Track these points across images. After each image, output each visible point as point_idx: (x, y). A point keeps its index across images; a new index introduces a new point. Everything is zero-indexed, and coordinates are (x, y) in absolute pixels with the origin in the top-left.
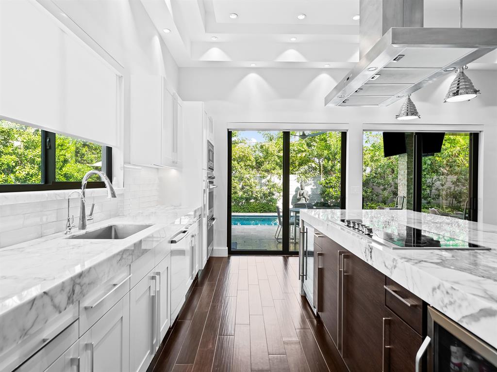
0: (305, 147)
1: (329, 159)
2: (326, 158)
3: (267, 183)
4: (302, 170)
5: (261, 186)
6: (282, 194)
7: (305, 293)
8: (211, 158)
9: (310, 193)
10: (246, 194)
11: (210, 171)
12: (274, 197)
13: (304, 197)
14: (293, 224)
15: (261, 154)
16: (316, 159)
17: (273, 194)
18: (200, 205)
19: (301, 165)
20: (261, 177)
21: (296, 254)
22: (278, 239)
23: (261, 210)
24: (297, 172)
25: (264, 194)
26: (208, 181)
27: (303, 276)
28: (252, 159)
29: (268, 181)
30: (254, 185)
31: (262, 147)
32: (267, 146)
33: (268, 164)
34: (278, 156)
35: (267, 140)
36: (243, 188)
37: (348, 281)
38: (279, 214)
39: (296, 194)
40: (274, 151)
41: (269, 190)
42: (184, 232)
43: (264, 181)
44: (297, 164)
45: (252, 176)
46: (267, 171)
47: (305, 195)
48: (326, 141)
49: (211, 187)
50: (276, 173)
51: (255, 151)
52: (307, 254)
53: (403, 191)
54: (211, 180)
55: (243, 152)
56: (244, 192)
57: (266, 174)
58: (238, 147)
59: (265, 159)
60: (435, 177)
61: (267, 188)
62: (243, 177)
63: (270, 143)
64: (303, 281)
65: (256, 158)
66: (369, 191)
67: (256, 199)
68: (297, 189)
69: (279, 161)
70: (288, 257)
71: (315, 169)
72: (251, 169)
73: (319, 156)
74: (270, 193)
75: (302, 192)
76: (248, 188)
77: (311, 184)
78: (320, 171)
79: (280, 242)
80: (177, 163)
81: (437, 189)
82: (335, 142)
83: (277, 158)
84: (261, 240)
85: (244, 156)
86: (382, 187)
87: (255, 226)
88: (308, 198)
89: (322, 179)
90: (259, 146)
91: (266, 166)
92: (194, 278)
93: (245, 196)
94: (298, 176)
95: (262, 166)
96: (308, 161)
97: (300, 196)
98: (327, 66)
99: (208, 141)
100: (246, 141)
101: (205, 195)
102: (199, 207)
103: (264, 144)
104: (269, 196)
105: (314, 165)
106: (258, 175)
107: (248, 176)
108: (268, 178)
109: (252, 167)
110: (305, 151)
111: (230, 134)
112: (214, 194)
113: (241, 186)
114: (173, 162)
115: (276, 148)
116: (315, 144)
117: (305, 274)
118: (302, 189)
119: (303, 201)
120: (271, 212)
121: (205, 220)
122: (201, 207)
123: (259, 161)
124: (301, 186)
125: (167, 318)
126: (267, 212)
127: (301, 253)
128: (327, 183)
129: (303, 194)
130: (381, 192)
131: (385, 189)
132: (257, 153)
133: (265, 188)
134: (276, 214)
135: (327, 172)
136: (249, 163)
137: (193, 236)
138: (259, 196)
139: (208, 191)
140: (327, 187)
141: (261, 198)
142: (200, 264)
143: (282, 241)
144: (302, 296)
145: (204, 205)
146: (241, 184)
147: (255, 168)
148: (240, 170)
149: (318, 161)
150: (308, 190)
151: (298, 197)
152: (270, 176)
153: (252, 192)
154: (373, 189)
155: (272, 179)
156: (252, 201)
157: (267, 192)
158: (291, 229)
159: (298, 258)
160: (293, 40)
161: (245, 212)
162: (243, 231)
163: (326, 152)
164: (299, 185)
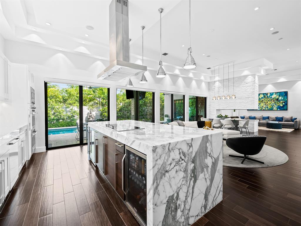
0: (92, 92)
1: (104, 99)
2: (102, 98)
3: (70, 111)
4: (90, 104)
5: (67, 112)
6: (79, 116)
7: (91, 159)
8: (33, 97)
9: (95, 115)
10: (56, 117)
11: (32, 104)
12: (75, 118)
13: (92, 117)
14: (85, 130)
15: (66, 95)
16: (98, 98)
17: (74, 117)
18: (26, 123)
19: (90, 101)
20: (66, 107)
21: (86, 144)
22: (77, 139)
23: (67, 125)
24: (88, 105)
25: (69, 117)
26: (31, 110)
27: (90, 152)
28: (60, 97)
29: (71, 110)
30: (62, 112)
31: (66, 91)
32: (70, 90)
33: (71, 100)
34: (77, 96)
35: (70, 87)
36: (54, 114)
37: (106, 147)
38: (78, 127)
39: (88, 116)
40: (74, 93)
41: (71, 114)
42: (17, 139)
43: (68, 109)
44: (88, 101)
45: (60, 107)
46: (70, 104)
47: (92, 116)
48: (103, 90)
49: (34, 113)
50: (76, 105)
51: (62, 93)
52: (91, 143)
53: (133, 113)
54: (33, 109)
55: (54, 93)
56: (55, 116)
57: (70, 106)
58: (50, 90)
59: (69, 97)
60: (145, 107)
61: (70, 113)
62: (54, 108)
63: (72, 89)
64: (90, 154)
65: (63, 97)
66: (122, 113)
67: (63, 119)
68: (88, 114)
69: (77, 99)
70: (83, 146)
71: (97, 103)
72: (59, 103)
73: (99, 97)
74: (72, 116)
75: (91, 115)
76: (58, 113)
77: (95, 111)
78: (100, 104)
79: (78, 140)
80: (8, 100)
81: (146, 112)
82: (106, 91)
83: (76, 97)
84: (67, 141)
85: (55, 95)
86: (127, 112)
87: (63, 134)
88: (94, 118)
89: (101, 108)
90: (65, 90)
91: (69, 101)
92: (23, 165)
93: (56, 118)
94: (89, 107)
95: (67, 101)
96: (94, 99)
97: (90, 117)
98: (100, 58)
99: (31, 87)
100: (56, 87)
101: (30, 118)
102: (26, 124)
103: (68, 89)
104: (72, 117)
105: (97, 102)
106: (64, 106)
107: (58, 107)
108: (71, 108)
109: (60, 102)
110: (92, 94)
111: (46, 84)
112: (35, 117)
113: (53, 113)
114: (5, 99)
115: (75, 92)
116: (97, 91)
117: (90, 150)
118: (91, 114)
119: (91, 119)
120: (73, 126)
121: (30, 132)
122: (27, 125)
123: (64, 98)
124: (90, 112)
125: (8, 186)
126: (70, 126)
127: (89, 144)
128: (103, 110)
129: (91, 116)
130: (126, 114)
131: (128, 112)
132: (64, 94)
133: (69, 113)
134: (76, 127)
135: (103, 105)
136: (58, 99)
137: (22, 141)
138: (65, 118)
139: (31, 116)
140: (103, 112)
141: (67, 119)
142: (27, 157)
143: (79, 139)
144: (89, 161)
145: (30, 124)
146: (53, 111)
147: (62, 102)
148: (52, 103)
149: (99, 100)
150: (94, 114)
151: (89, 117)
152: (72, 107)
153: (60, 116)
154: (123, 112)
155: (74, 108)
156: (61, 121)
157: (70, 115)
158: (85, 133)
159: (87, 146)
160: (83, 42)
161: (56, 127)
162: (55, 137)
163: (102, 96)
164: (89, 111)
